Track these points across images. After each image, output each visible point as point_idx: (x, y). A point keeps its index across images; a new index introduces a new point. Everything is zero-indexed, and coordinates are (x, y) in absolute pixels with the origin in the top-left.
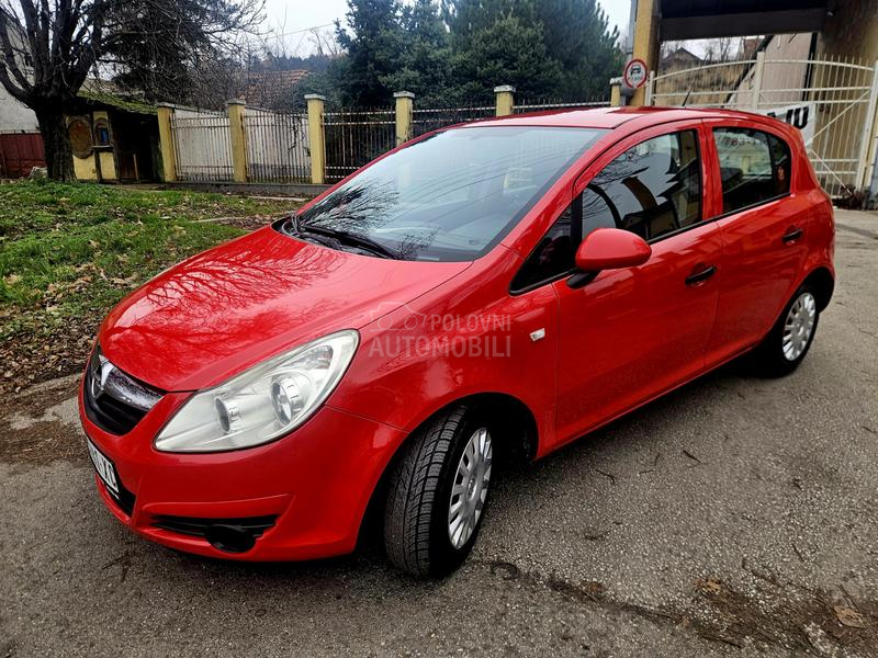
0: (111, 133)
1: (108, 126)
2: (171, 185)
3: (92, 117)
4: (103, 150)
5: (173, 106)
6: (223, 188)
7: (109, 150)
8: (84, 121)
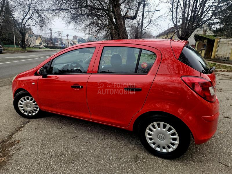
0: (206, 45)
1: (206, 43)
2: (212, 60)
3: (204, 41)
4: (203, 50)
5: (220, 37)
6: (225, 61)
7: (204, 50)
8: (202, 42)
